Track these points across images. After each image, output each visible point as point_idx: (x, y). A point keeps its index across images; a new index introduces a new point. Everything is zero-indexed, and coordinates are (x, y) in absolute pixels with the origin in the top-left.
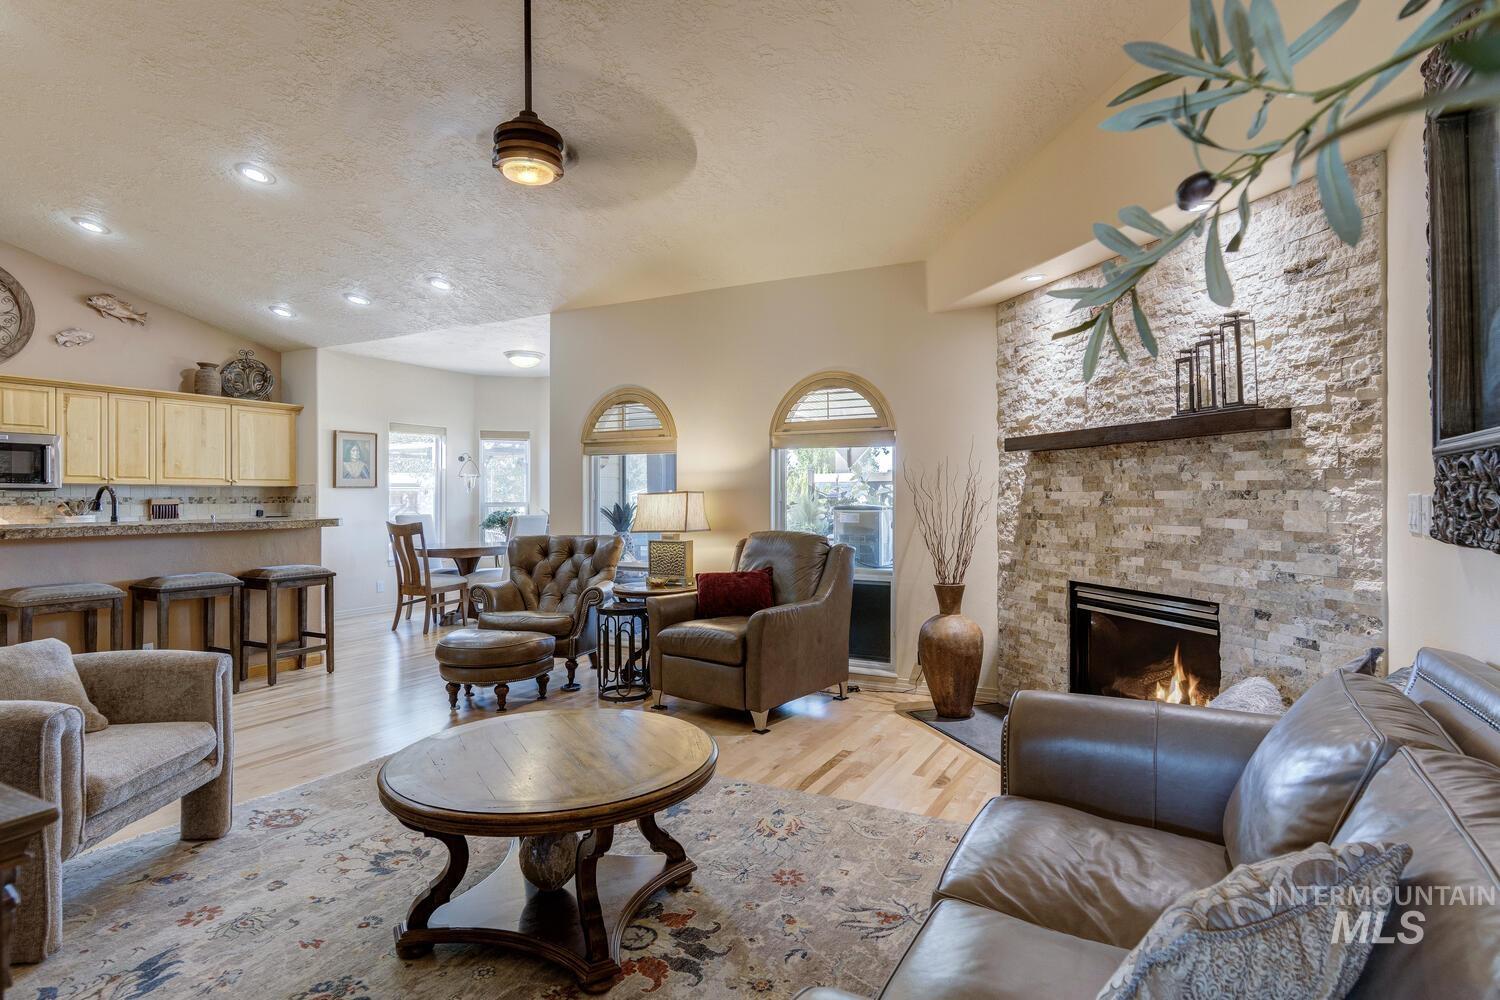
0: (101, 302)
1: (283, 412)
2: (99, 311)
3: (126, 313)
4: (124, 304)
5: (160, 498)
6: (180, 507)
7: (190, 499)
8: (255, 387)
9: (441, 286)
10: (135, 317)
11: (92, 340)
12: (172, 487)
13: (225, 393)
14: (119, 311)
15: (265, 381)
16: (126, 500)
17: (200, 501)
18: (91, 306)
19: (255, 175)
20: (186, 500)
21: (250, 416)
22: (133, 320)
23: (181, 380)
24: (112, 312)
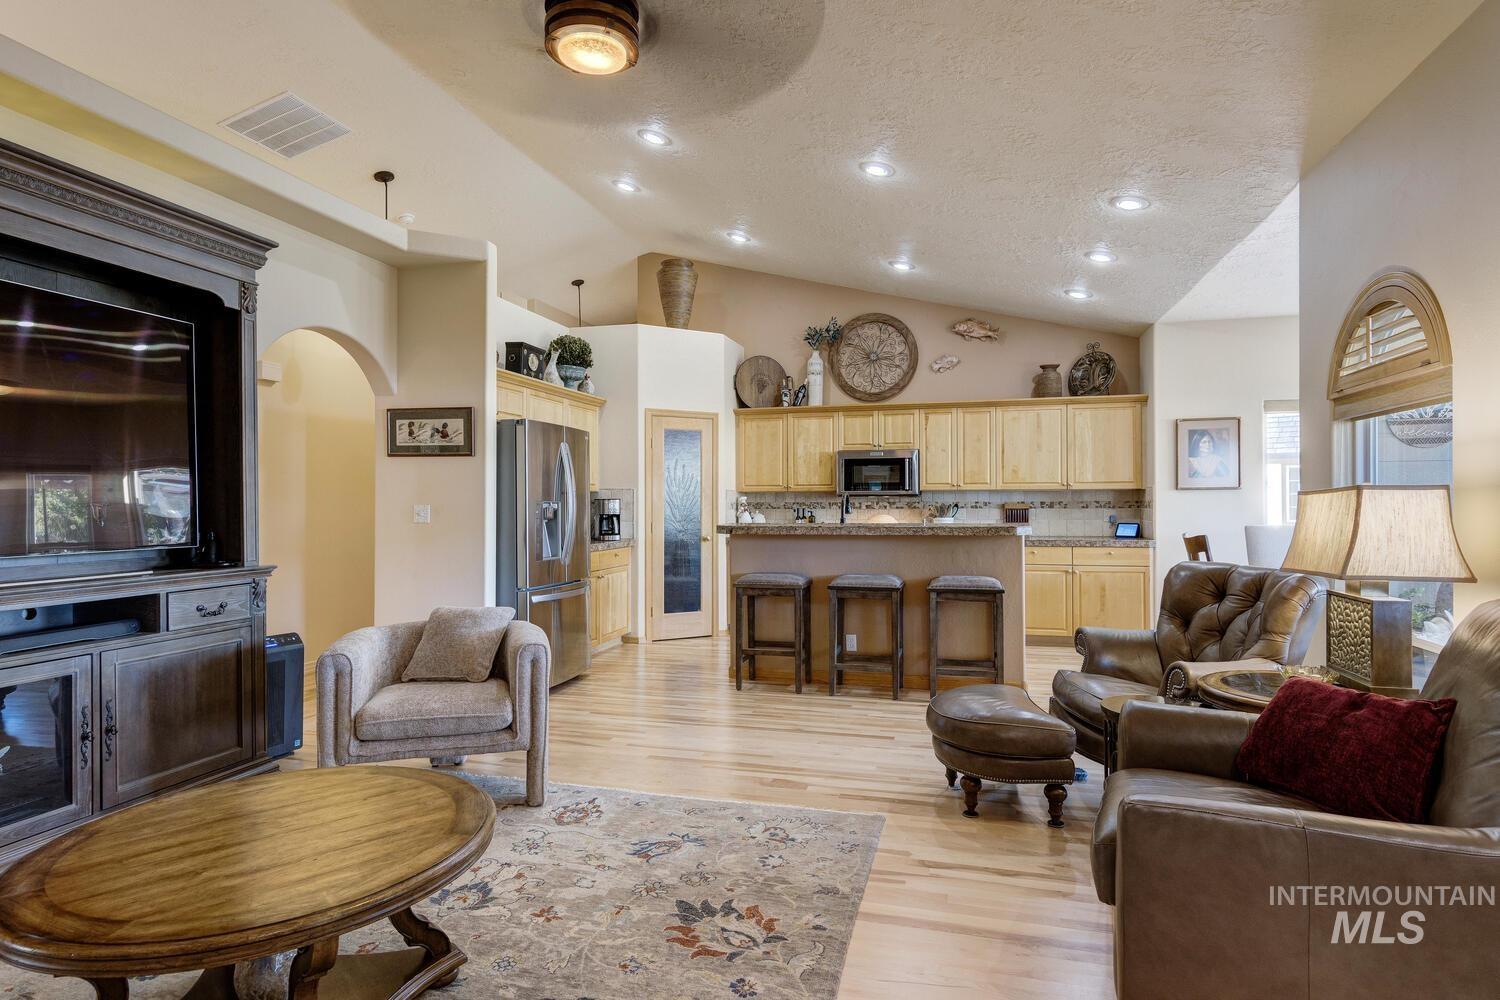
0: (962, 328)
1: (1128, 404)
2: (963, 336)
3: (983, 332)
4: (981, 324)
5: (1014, 501)
6: (1032, 512)
7: (1042, 503)
8: (1099, 381)
9: (1129, 205)
10: (990, 334)
11: (958, 362)
12: (1026, 492)
13: (1073, 392)
14: (979, 332)
15: (1108, 372)
16: (985, 504)
17: (1051, 506)
18: (957, 333)
19: (876, 171)
20: (1038, 504)
21: (1088, 413)
22: (989, 337)
23: (1033, 385)
24: (972, 334)
